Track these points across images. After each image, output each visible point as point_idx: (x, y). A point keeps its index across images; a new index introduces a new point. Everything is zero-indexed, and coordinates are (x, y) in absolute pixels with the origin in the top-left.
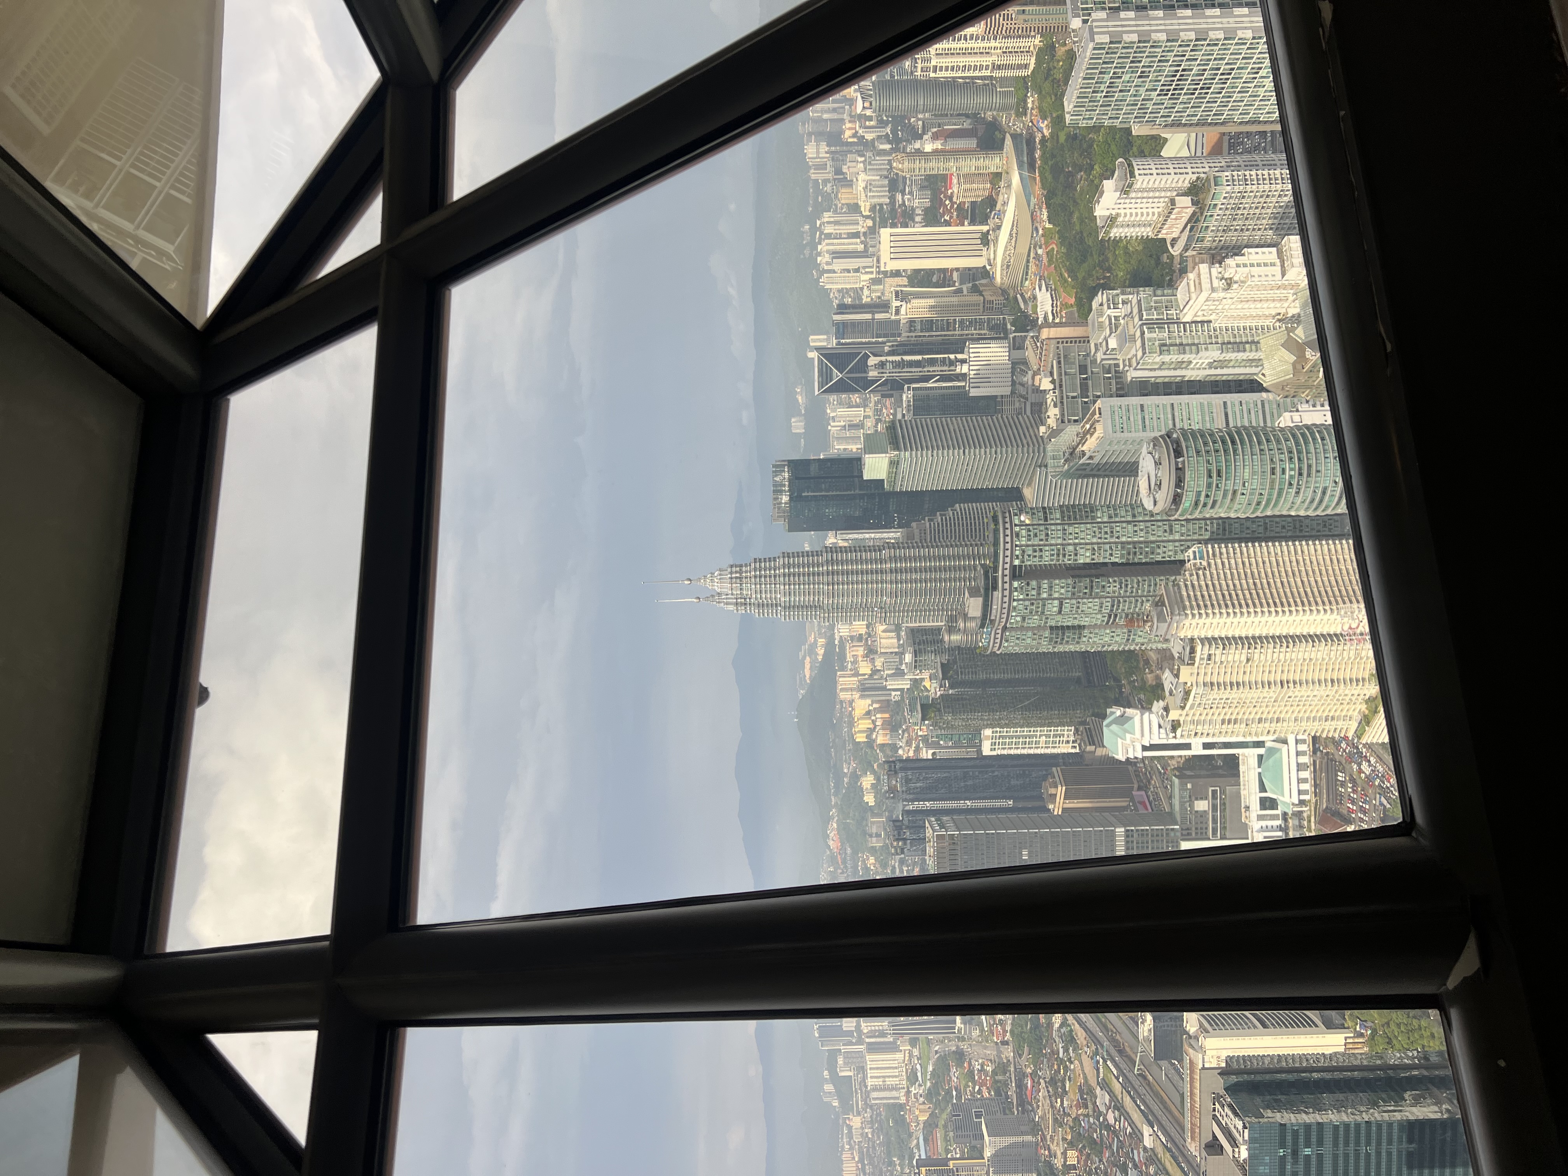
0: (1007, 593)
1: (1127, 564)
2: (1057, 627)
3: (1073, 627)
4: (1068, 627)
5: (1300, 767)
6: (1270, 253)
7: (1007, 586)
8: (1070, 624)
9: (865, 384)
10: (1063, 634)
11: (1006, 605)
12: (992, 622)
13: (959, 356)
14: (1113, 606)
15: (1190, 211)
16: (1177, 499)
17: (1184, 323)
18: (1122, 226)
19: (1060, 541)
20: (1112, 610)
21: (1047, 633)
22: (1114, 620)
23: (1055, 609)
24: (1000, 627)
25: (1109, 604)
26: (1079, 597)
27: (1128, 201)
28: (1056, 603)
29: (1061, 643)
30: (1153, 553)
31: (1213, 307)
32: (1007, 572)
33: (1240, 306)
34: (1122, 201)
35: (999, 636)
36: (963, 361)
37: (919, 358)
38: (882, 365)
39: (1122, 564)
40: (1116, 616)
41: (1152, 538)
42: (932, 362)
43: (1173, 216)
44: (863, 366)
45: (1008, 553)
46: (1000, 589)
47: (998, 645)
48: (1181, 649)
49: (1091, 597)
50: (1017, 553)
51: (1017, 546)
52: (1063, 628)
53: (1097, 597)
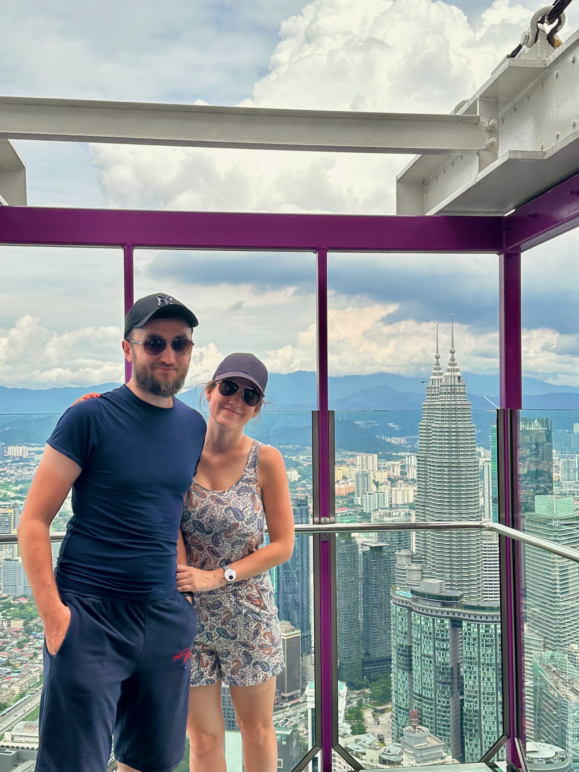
0: (440, 614)
1: (462, 714)
2: (410, 651)
3: (411, 665)
4: (411, 660)
7: (445, 615)
8: (413, 662)
10: (406, 656)
11: (429, 613)
12: (416, 600)
14: (428, 699)
19: (482, 660)
20: (424, 697)
21: (406, 643)
22: (416, 699)
23: (426, 652)
24: (411, 606)
25: (429, 696)
26: (436, 672)
28: (431, 653)
29: (398, 653)
30: (471, 735)
32: (456, 615)
35: (404, 604)
39: (462, 710)
40: (419, 700)
41: (484, 738)
45: (472, 618)
46: (443, 609)
47: (397, 602)
48: (392, 752)
49: (436, 682)
50: (473, 625)
51: (478, 625)
52: (410, 656)
53: (436, 686)
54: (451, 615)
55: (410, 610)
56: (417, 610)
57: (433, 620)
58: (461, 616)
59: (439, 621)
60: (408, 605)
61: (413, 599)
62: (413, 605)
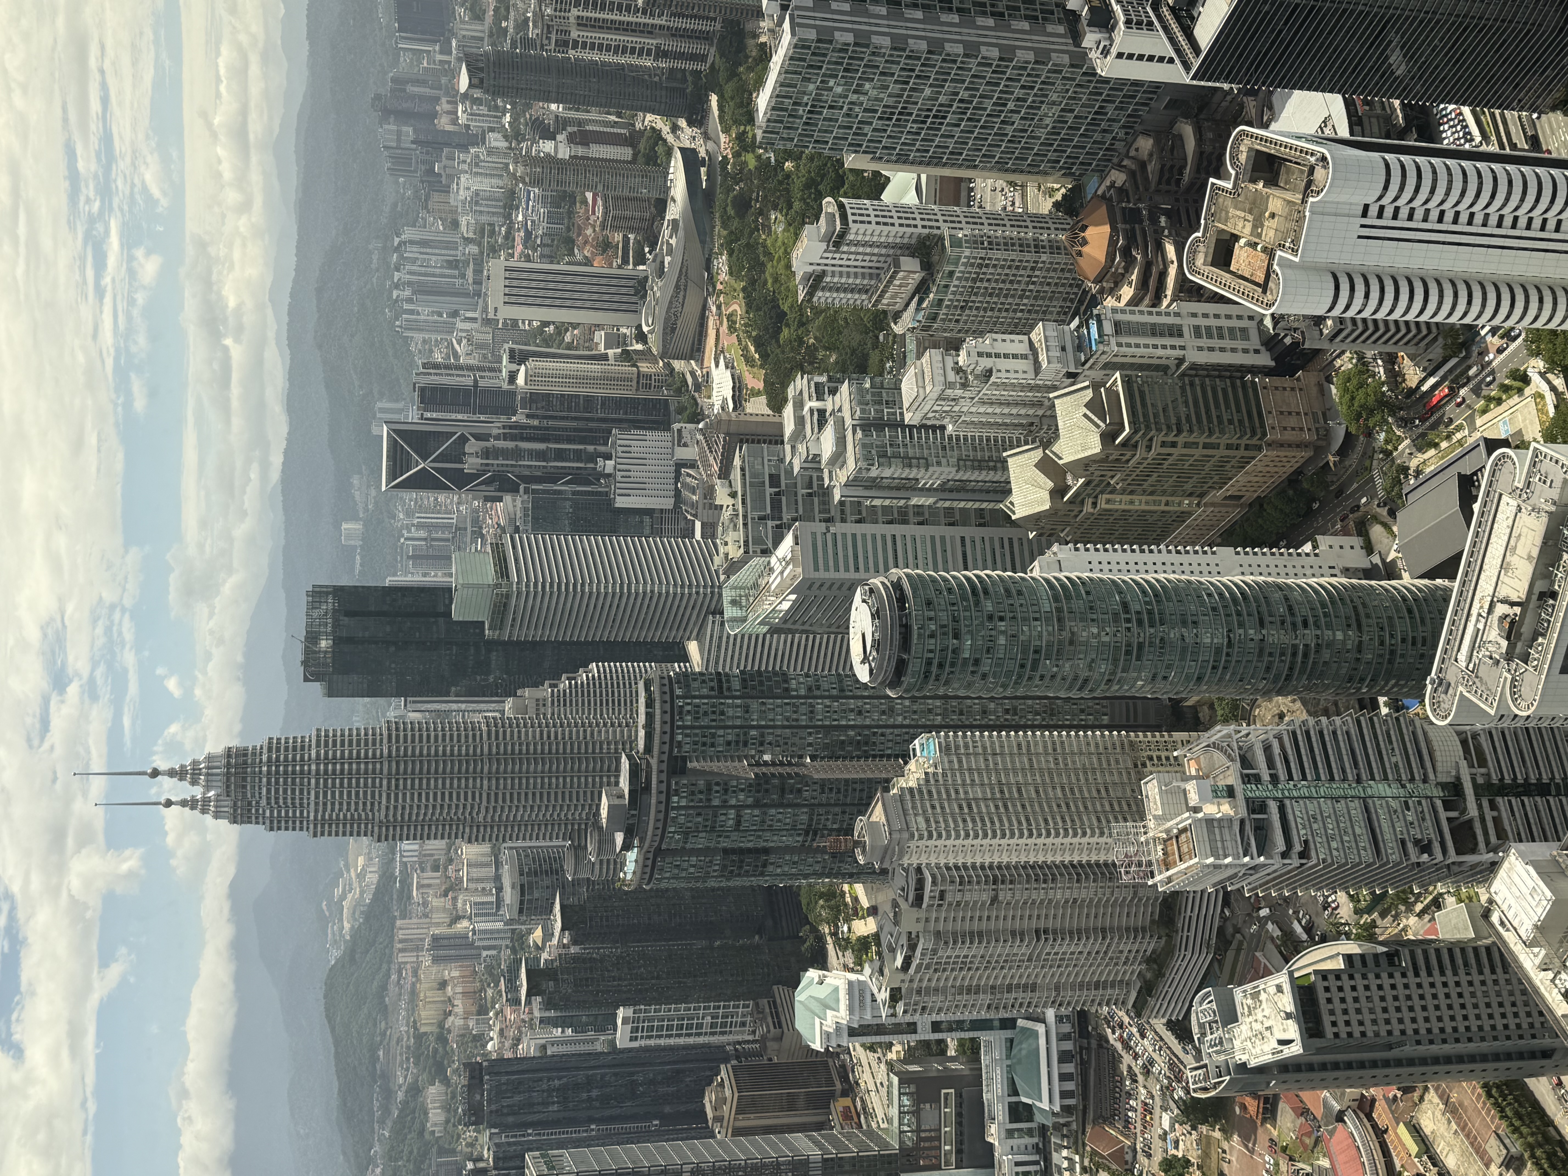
0: (663, 797)
2: (733, 851)
3: (756, 850)
4: (749, 850)
5: (1064, 1057)
6: (1021, 342)
7: (664, 787)
8: (751, 845)
9: (461, 480)
10: (742, 860)
11: (661, 816)
12: (641, 841)
13: (601, 449)
14: (811, 820)
15: (918, 277)
16: (900, 668)
17: (911, 427)
18: (830, 290)
19: (738, 722)
20: (810, 825)
21: (718, 859)
23: (731, 822)
24: (651, 850)
25: (805, 817)
27: (837, 256)
28: (732, 813)
29: (738, 875)
30: (866, 743)
31: (948, 408)
32: (664, 767)
33: (982, 410)
34: (830, 255)
35: (649, 863)
36: (608, 457)
37: (542, 446)
38: (486, 454)
41: (868, 722)
42: (560, 455)
43: (897, 282)
44: (457, 454)
45: (667, 738)
46: (654, 791)
47: (647, 876)
48: (904, 883)
49: (781, 805)
50: (679, 738)
51: (679, 727)
52: (741, 851)
53: (789, 805)
54: (664, 777)
55: (659, 852)
56: (658, 839)
57: (673, 808)
58: (665, 757)
59: (675, 799)
60: (651, 856)
61: (640, 847)
62: (651, 846)
